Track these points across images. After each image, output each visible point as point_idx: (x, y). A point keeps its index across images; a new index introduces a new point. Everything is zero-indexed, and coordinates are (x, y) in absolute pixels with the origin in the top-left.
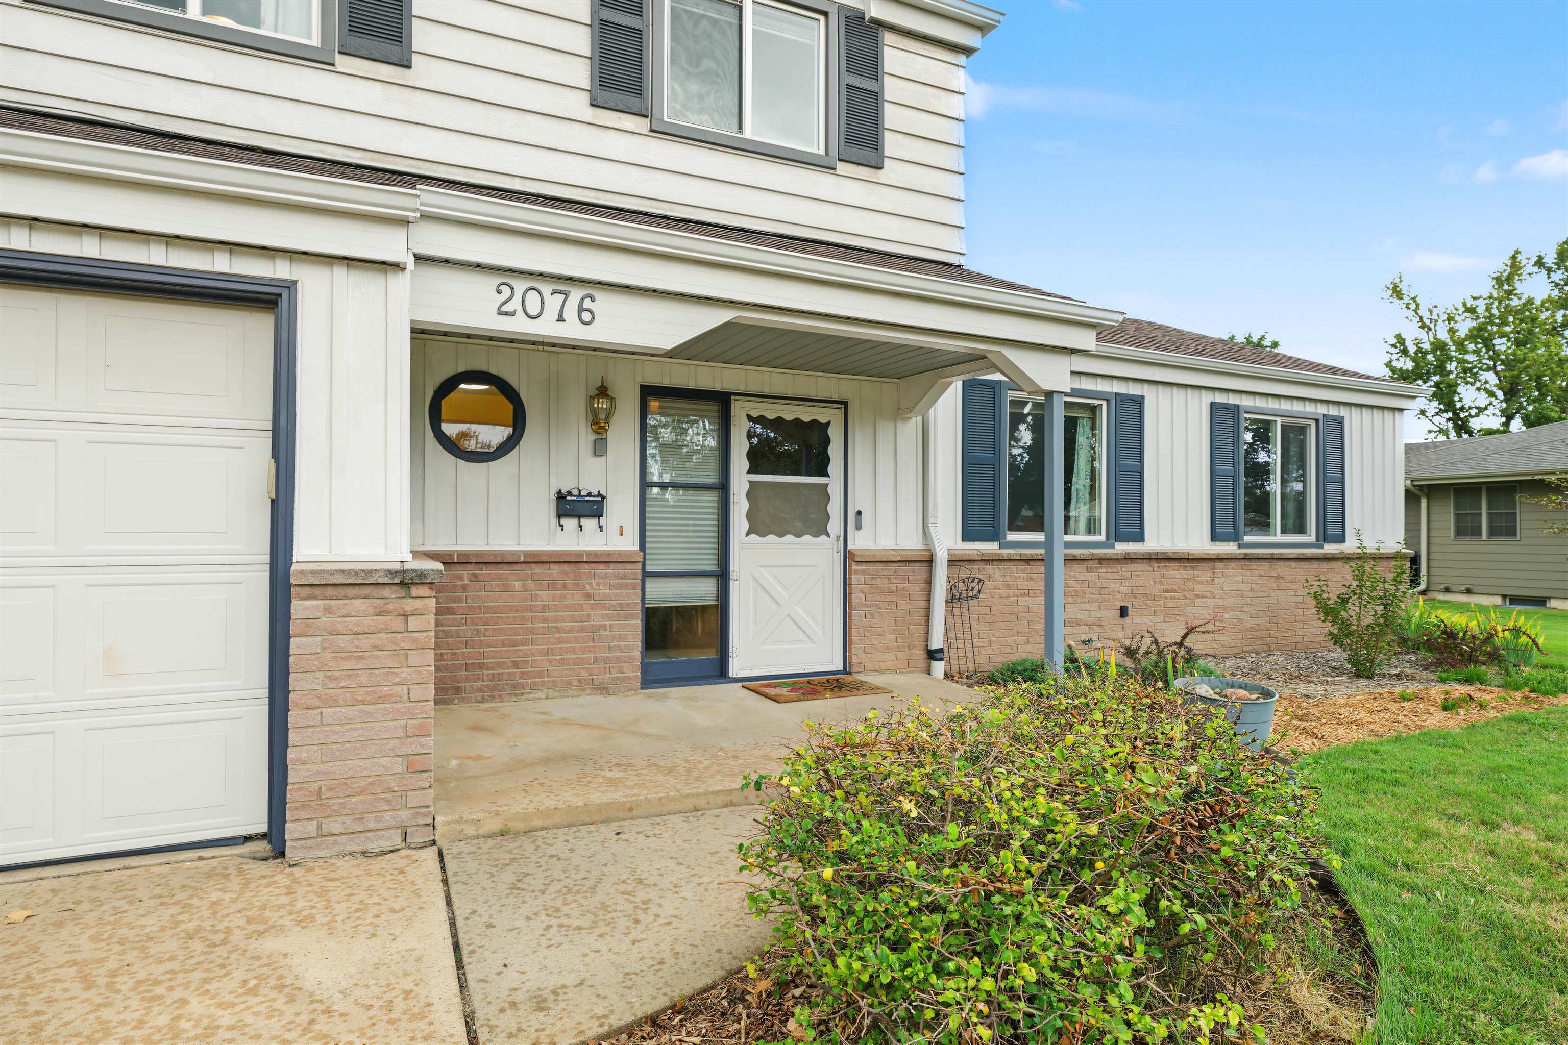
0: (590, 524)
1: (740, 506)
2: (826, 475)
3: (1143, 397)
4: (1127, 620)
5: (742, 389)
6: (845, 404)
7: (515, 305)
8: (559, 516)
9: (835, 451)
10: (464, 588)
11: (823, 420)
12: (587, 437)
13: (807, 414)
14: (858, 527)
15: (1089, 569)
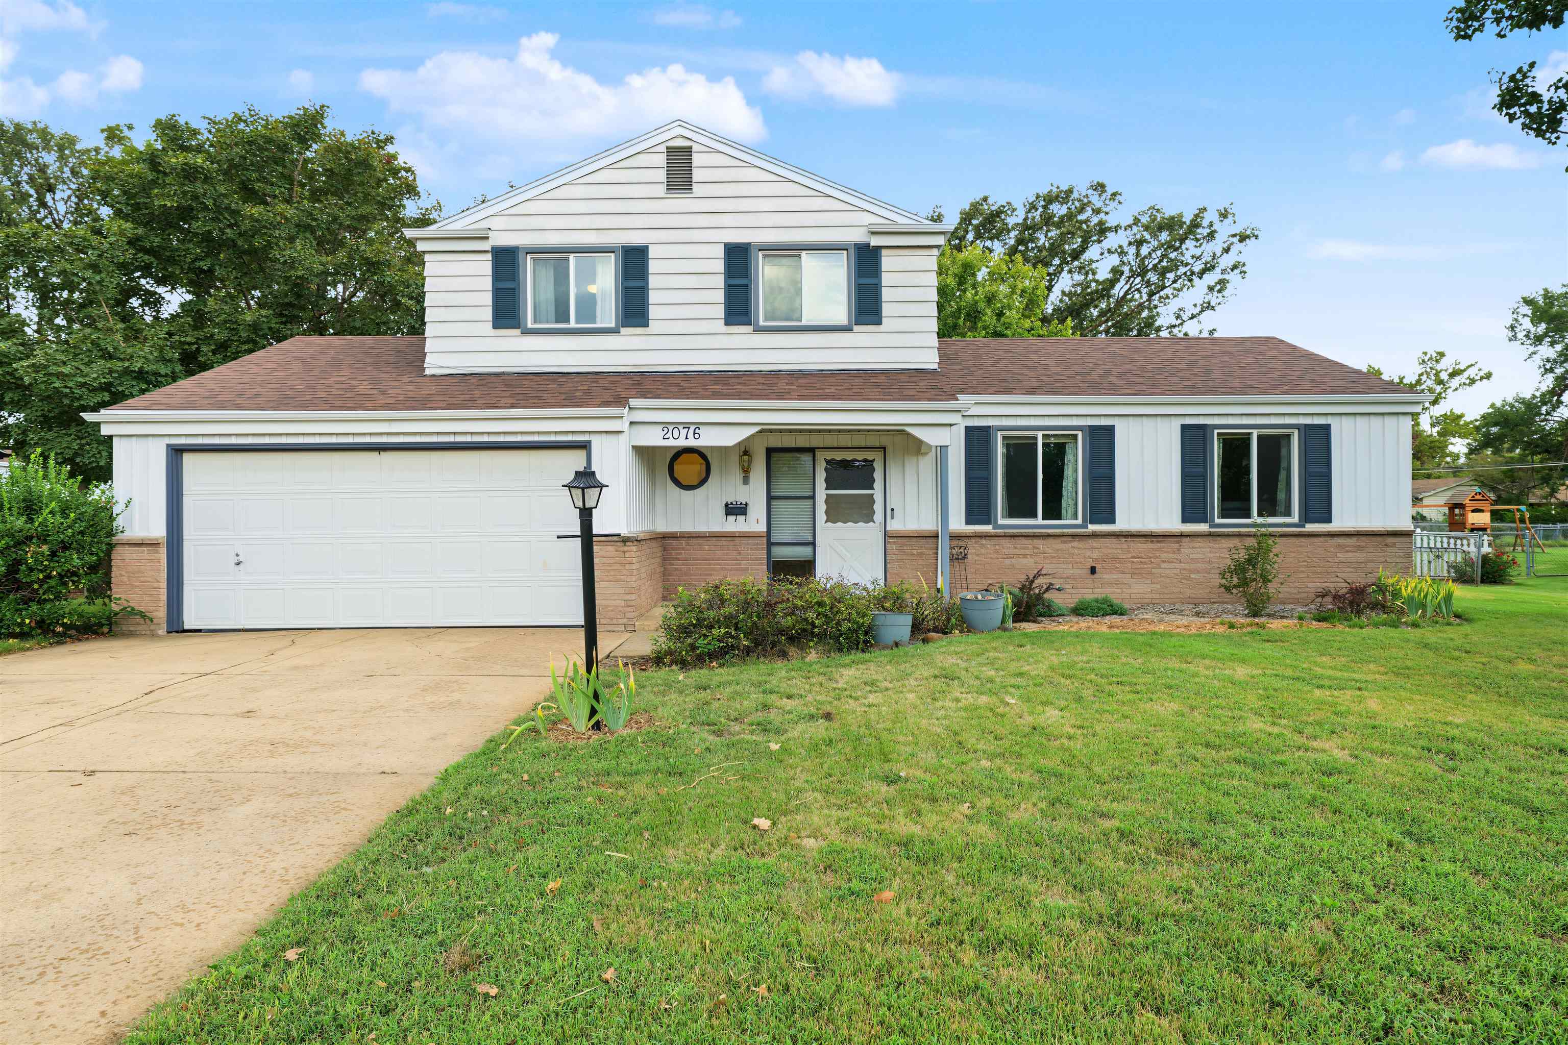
0: (741, 518)
1: (821, 507)
2: (872, 488)
3: (1113, 426)
4: (1096, 576)
5: (821, 445)
6: (884, 448)
7: (669, 435)
8: (727, 514)
9: (878, 475)
10: (683, 549)
11: (870, 458)
12: (738, 476)
13: (860, 456)
14: (892, 517)
15: (1065, 542)
